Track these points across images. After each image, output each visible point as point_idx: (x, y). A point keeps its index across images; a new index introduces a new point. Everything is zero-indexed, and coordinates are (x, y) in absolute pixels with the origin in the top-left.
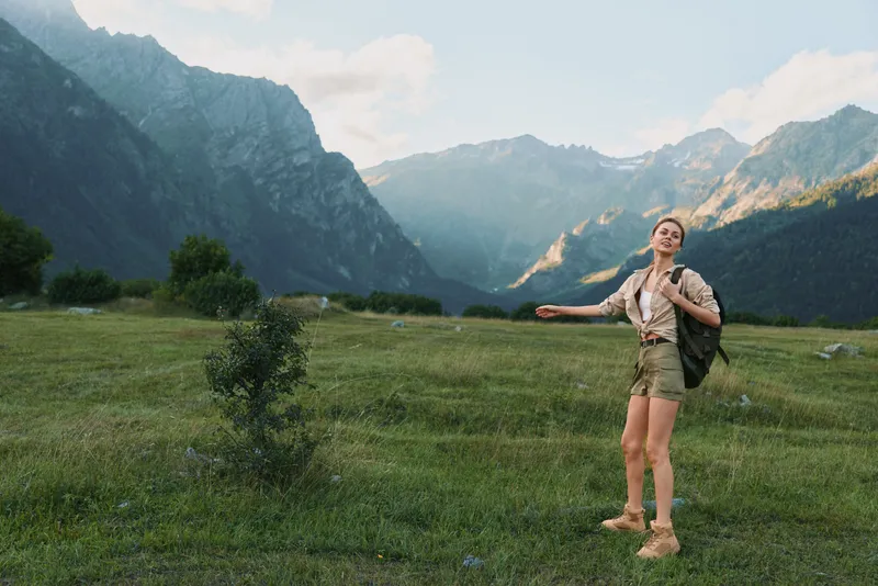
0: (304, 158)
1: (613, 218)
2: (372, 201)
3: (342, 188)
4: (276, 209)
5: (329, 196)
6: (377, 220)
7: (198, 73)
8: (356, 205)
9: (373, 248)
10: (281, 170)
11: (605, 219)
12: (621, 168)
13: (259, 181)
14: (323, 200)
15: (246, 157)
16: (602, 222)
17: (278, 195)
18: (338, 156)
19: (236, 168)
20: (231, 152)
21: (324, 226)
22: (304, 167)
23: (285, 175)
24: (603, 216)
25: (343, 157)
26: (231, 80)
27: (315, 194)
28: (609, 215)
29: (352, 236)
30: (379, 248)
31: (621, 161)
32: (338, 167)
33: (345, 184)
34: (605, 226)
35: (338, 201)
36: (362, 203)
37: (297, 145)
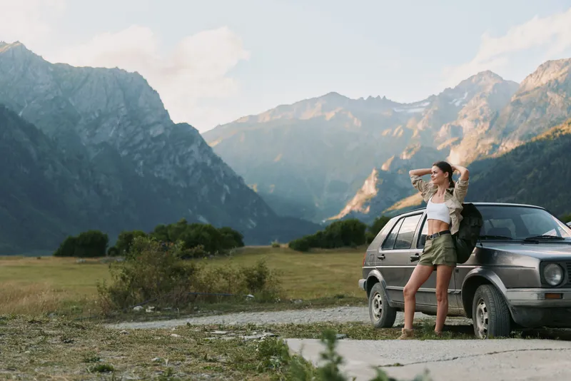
0: (158, 131)
1: (413, 153)
2: (217, 160)
3: (192, 152)
4: (141, 174)
5: (182, 160)
6: (223, 175)
7: (60, 72)
8: (205, 164)
9: (223, 198)
10: (142, 142)
11: (407, 154)
12: (412, 111)
13: (124, 153)
14: (178, 163)
15: (111, 134)
16: (404, 157)
17: (141, 163)
18: (185, 126)
19: (104, 144)
20: (97, 131)
21: (182, 184)
22: (159, 138)
23: (145, 146)
24: (404, 153)
25: (190, 126)
27: (172, 158)
28: (409, 151)
29: (205, 190)
30: (228, 197)
32: (186, 134)
33: (194, 148)
34: (407, 160)
35: (191, 163)
36: (209, 162)
37: (152, 120)
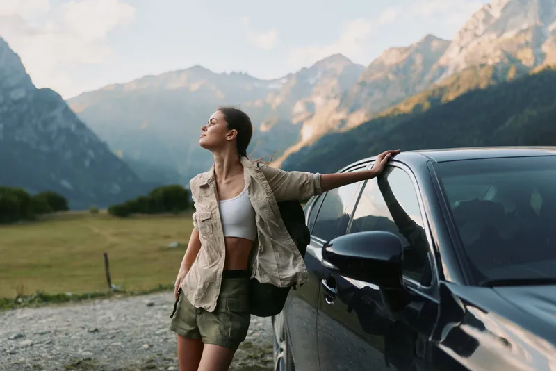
0: (20, 94)
1: (271, 125)
2: (81, 126)
3: (55, 117)
4: (1, 136)
5: (45, 123)
6: (86, 140)
8: (69, 129)
9: (87, 163)
10: (2, 105)
11: (266, 126)
14: (40, 127)
16: (263, 129)
18: (47, 92)
21: (45, 148)
22: (20, 101)
23: (6, 108)
24: (263, 125)
25: (53, 91)
27: (34, 122)
29: (68, 155)
30: (92, 163)
31: (272, 81)
32: (49, 99)
33: (58, 113)
34: (265, 132)
35: (53, 127)
36: (73, 127)
37: (12, 82)
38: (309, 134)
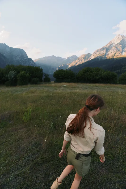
0: (26, 58)
2: (35, 63)
4: (23, 65)
5: (29, 63)
7: (11, 48)
12: (64, 59)
13: (20, 62)
15: (18, 58)
16: (62, 65)
17: (23, 63)
19: (17, 60)
20: (16, 58)
22: (26, 60)
23: (23, 61)
26: (16, 49)
28: (63, 65)
32: (30, 59)
33: (31, 62)
35: (31, 64)
36: (33, 64)
38: (69, 66)
